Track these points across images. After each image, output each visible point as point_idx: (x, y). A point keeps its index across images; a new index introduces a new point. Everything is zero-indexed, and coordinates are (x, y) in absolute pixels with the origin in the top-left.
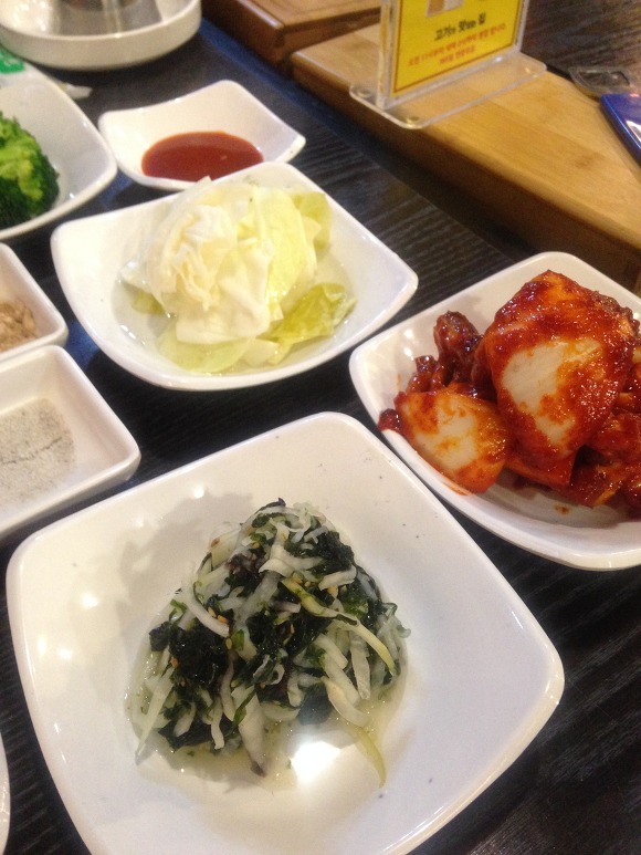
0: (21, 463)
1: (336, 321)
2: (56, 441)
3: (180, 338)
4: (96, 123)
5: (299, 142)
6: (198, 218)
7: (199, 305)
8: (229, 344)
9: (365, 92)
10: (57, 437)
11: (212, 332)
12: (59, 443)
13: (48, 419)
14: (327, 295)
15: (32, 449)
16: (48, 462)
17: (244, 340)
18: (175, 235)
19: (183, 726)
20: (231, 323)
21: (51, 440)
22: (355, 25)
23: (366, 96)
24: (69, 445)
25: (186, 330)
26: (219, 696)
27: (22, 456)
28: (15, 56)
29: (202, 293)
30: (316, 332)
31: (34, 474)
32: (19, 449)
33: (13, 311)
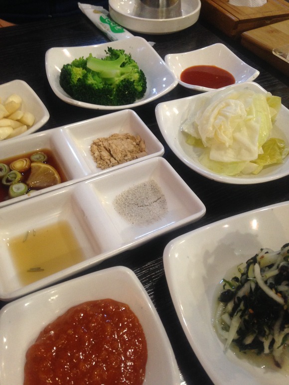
0: (146, 207)
1: (283, 157)
2: (158, 199)
3: (211, 158)
4: (163, 58)
5: (257, 73)
6: (228, 105)
7: (224, 144)
8: (236, 163)
9: (280, 53)
10: (159, 197)
11: (229, 157)
12: (160, 200)
13: (155, 189)
14: (279, 144)
15: (150, 201)
16: (156, 208)
17: (244, 162)
18: (216, 111)
19: (249, 340)
20: (238, 153)
21: (157, 198)
22: (269, 22)
23: (281, 54)
24: (164, 202)
25: (214, 155)
26: (273, 330)
27: (146, 204)
28: (119, 25)
29: (226, 139)
30: (275, 161)
31: (151, 213)
32: (144, 201)
33: (135, 140)
